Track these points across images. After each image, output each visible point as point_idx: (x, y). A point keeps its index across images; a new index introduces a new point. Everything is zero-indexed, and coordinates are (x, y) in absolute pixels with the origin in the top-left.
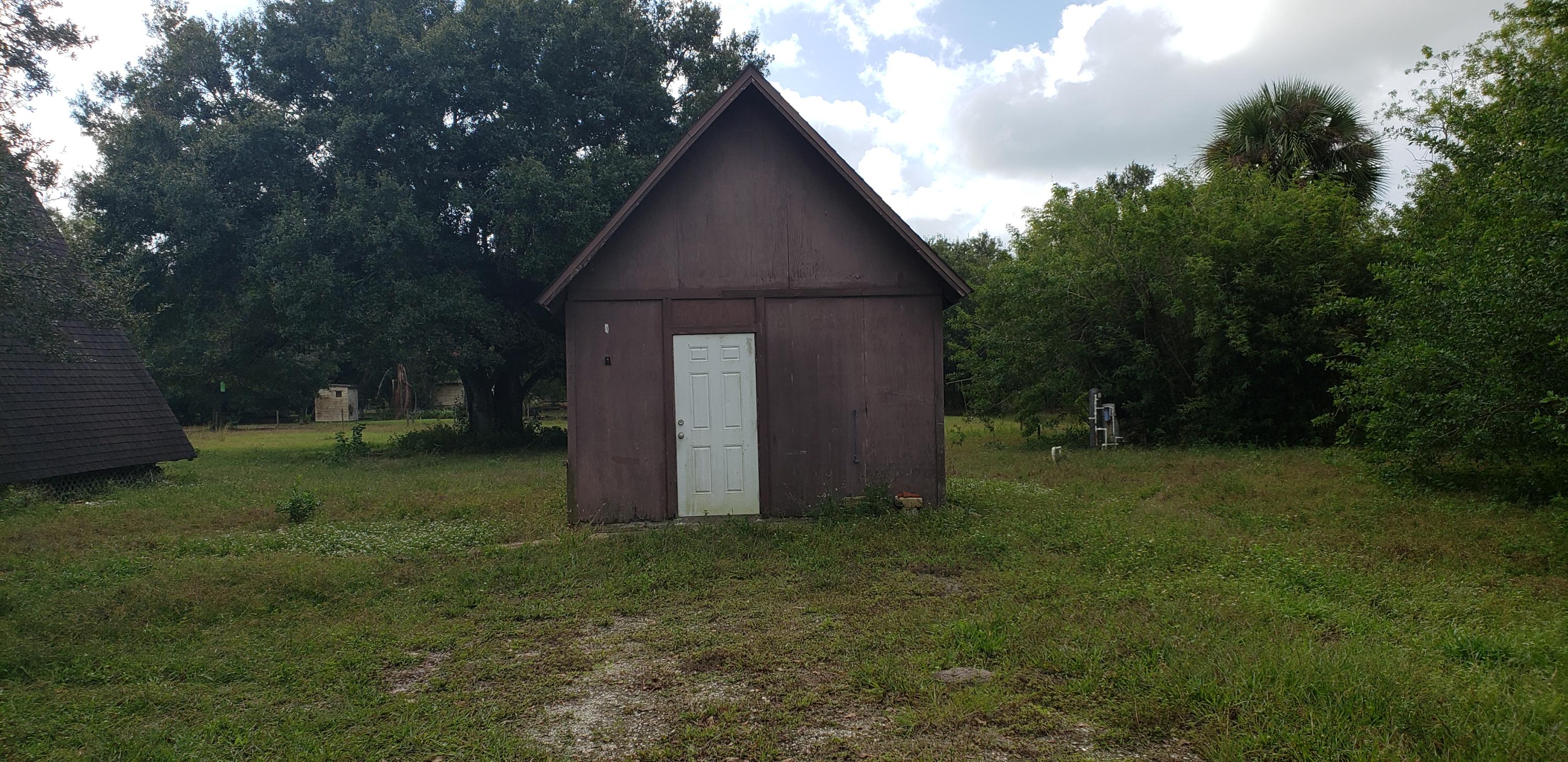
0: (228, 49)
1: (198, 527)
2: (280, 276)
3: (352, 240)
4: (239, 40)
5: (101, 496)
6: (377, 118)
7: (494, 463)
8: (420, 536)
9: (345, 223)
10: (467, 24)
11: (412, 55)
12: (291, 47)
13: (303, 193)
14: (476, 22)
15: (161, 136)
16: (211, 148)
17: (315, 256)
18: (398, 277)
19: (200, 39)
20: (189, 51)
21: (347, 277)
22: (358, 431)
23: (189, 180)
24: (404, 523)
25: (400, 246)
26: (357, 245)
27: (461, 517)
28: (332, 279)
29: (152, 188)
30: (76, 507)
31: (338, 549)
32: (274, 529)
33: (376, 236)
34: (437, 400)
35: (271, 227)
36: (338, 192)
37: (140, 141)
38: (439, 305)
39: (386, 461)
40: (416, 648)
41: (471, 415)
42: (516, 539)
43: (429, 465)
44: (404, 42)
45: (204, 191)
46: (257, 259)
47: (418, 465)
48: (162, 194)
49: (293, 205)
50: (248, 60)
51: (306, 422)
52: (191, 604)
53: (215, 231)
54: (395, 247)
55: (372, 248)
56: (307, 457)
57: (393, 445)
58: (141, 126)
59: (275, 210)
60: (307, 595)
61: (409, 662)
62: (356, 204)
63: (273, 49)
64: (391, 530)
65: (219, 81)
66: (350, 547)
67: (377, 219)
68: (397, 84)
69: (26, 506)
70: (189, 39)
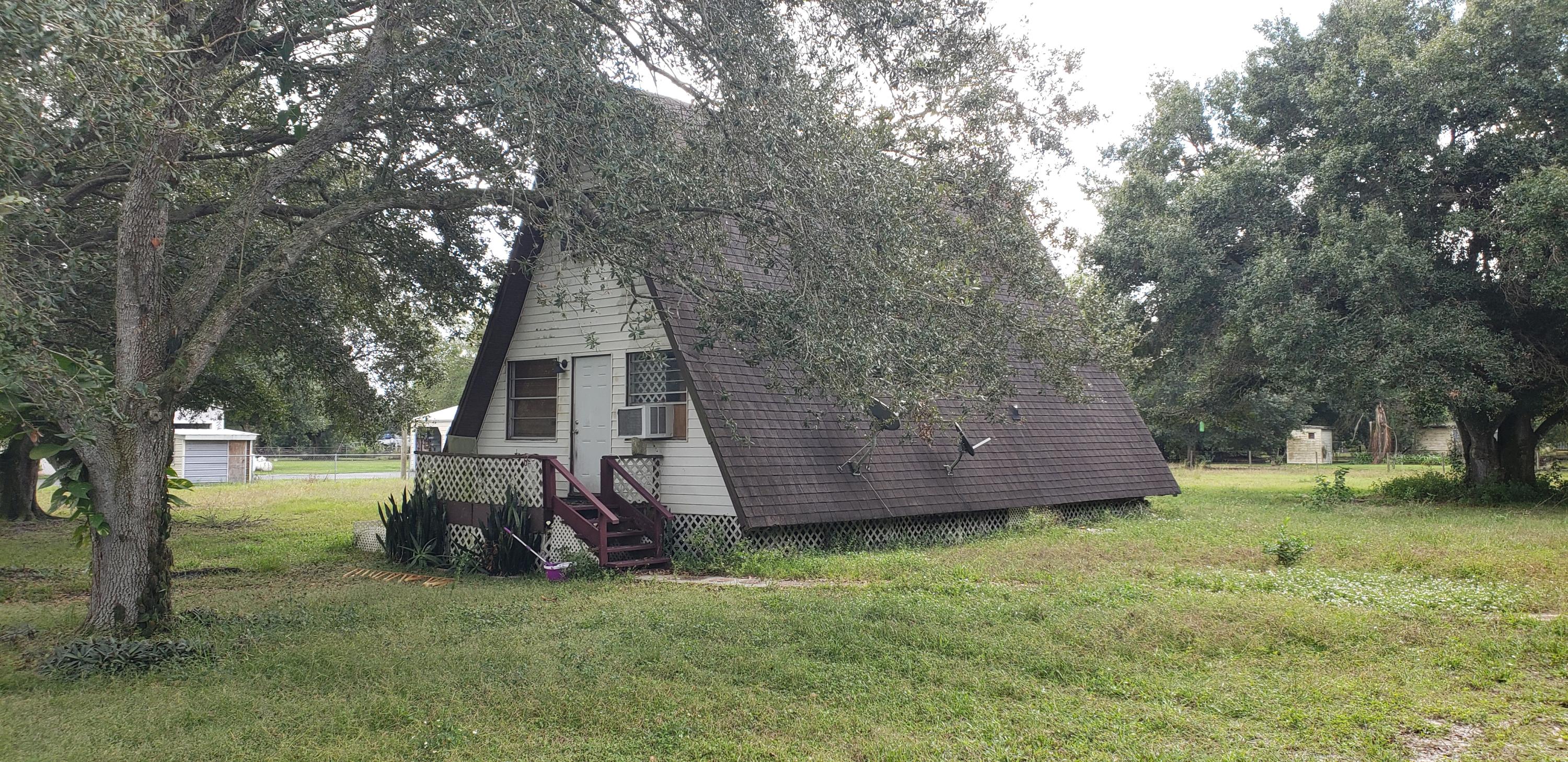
0: (1210, 102)
1: (1188, 561)
2: (1261, 319)
3: (1335, 276)
4: (1220, 92)
5: (1100, 524)
6: (1363, 149)
7: (1502, 519)
8: (1423, 593)
9: (1329, 260)
10: (1471, 30)
11: (1405, 75)
12: (1272, 91)
13: (1283, 233)
14: (1482, 26)
15: (1150, 193)
16: (1195, 198)
17: (1297, 296)
18: (1387, 313)
19: (1185, 98)
20: (1175, 110)
21: (1330, 315)
22: (1340, 474)
23: (1175, 231)
24: (1400, 577)
25: (1387, 280)
26: (1341, 282)
27: (1470, 578)
28: (1314, 318)
29: (1143, 242)
30: (1081, 532)
31: (1332, 597)
32: (1263, 570)
33: (1362, 270)
34: (1420, 445)
35: (1251, 270)
36: (1321, 229)
37: (1132, 200)
38: (1432, 341)
39: (1372, 509)
40: (1438, 717)
41: (1468, 463)
42: (1546, 610)
43: (1421, 515)
44: (1395, 63)
45: (1189, 240)
46: (1238, 302)
47: (1409, 515)
48: (1151, 247)
49: (1274, 247)
50: (1228, 109)
51: (1277, 463)
52: (1193, 636)
53: (1198, 277)
54: (1383, 282)
55: (1357, 284)
56: (1285, 500)
57: (1376, 491)
58: (1134, 187)
59: (1256, 252)
60: (1306, 641)
61: (1431, 732)
62: (1340, 239)
63: (1255, 95)
64: (1388, 583)
65: (1201, 134)
66: (1344, 596)
67: (1364, 253)
68: (1386, 110)
69: (1042, 528)
70: (1176, 100)
